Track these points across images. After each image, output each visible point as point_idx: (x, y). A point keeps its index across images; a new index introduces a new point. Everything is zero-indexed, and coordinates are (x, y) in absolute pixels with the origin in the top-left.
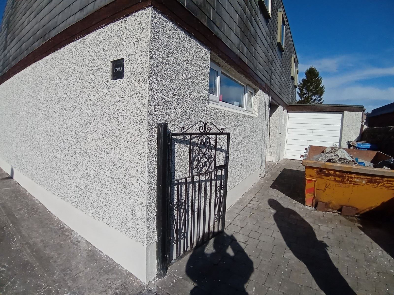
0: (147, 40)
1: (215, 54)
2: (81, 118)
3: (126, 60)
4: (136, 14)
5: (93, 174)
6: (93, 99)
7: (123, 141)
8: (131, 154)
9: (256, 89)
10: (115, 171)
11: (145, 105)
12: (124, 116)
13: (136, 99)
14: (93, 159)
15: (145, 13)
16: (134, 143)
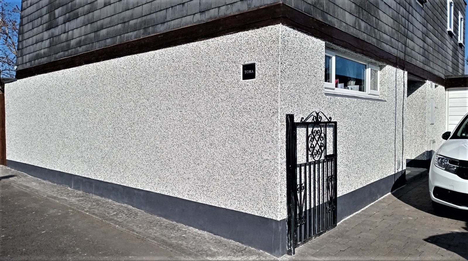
0: (278, 51)
1: (329, 43)
2: (206, 113)
3: (257, 65)
4: (266, 28)
5: (220, 164)
6: (222, 96)
7: (256, 131)
8: (264, 140)
9: (382, 66)
10: (246, 157)
11: (277, 101)
12: (256, 110)
13: (268, 96)
14: (221, 150)
15: (275, 29)
16: (267, 131)
